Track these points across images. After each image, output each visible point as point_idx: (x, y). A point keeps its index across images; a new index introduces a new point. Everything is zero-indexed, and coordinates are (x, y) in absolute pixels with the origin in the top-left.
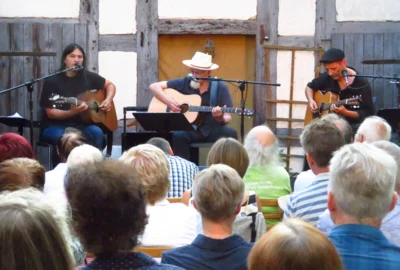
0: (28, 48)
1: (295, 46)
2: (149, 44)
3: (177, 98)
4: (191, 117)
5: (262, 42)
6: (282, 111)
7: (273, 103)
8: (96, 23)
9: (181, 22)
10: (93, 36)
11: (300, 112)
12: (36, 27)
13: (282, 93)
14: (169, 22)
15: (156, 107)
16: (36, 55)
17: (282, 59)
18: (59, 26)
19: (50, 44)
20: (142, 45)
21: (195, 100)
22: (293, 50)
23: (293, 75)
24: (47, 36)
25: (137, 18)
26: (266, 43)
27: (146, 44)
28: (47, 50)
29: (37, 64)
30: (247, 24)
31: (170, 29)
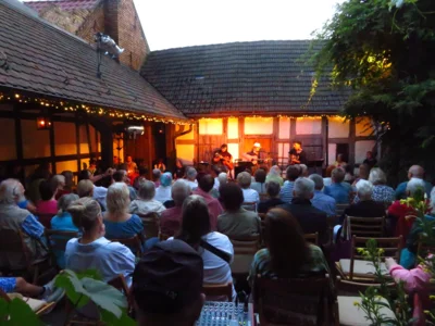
0: (208, 143)
1: (284, 141)
2: (242, 141)
3: (250, 157)
4: (255, 162)
6: (280, 160)
7: (277, 158)
8: (227, 136)
9: (251, 135)
10: (226, 139)
11: (286, 161)
12: (210, 137)
13: (280, 155)
14: (247, 135)
15: (244, 160)
16: (210, 145)
17: (280, 146)
18: (217, 137)
20: (240, 142)
21: (255, 157)
22: (283, 143)
23: (283, 151)
24: (213, 139)
25: (239, 134)
26: (275, 141)
28: (213, 143)
29: (210, 147)
30: (270, 136)
31: (248, 138)
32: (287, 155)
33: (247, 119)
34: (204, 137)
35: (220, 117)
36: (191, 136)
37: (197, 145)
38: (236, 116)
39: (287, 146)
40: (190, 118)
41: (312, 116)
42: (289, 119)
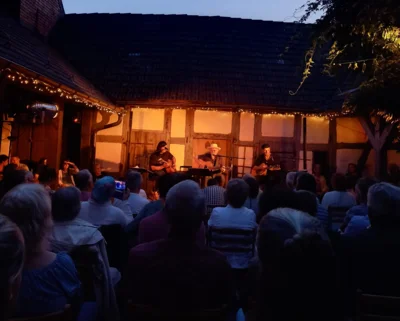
0: (142, 141)
1: (246, 145)
2: (190, 142)
6: (240, 170)
7: (237, 167)
8: (170, 133)
9: (202, 134)
10: (168, 137)
11: (247, 171)
12: (146, 134)
13: (240, 162)
14: (198, 134)
16: (146, 144)
17: (241, 150)
18: (155, 133)
19: (151, 140)
20: (187, 142)
22: (245, 146)
23: (245, 157)
24: (150, 137)
25: (186, 132)
26: (234, 143)
28: (150, 143)
29: (145, 148)
30: (227, 136)
31: (198, 137)
32: (249, 163)
33: (198, 112)
34: (138, 133)
35: (162, 107)
36: (118, 131)
37: (127, 144)
38: (183, 107)
39: (250, 151)
40: (120, 106)
41: (283, 113)
42: (253, 115)
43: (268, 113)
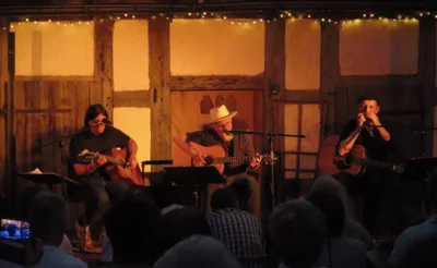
0: (44, 105)
1: (302, 98)
2: (162, 100)
5: (270, 96)
6: (290, 162)
7: (281, 155)
8: (111, 81)
9: (192, 78)
10: (107, 93)
12: (52, 85)
14: (181, 79)
16: (53, 109)
17: (290, 112)
18: (74, 84)
19: (64, 102)
20: (155, 101)
22: (300, 102)
24: (62, 93)
25: (151, 75)
26: (273, 97)
27: (158, 100)
28: (62, 107)
29: (52, 121)
30: (255, 79)
31: (182, 85)
33: (178, 24)
34: (32, 84)
35: (85, 16)
39: (312, 113)
41: (391, 17)
42: (316, 23)
43: (353, 17)
